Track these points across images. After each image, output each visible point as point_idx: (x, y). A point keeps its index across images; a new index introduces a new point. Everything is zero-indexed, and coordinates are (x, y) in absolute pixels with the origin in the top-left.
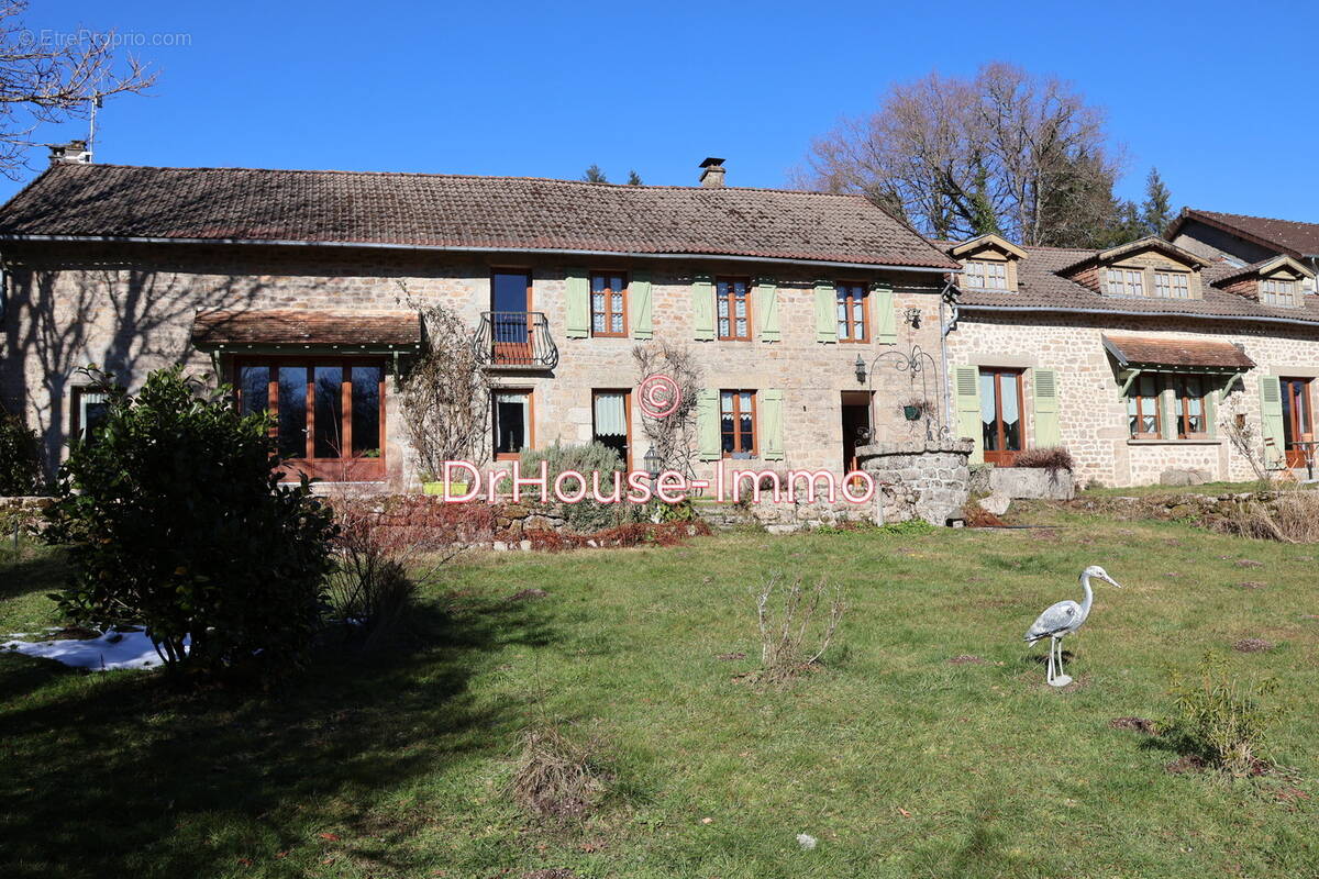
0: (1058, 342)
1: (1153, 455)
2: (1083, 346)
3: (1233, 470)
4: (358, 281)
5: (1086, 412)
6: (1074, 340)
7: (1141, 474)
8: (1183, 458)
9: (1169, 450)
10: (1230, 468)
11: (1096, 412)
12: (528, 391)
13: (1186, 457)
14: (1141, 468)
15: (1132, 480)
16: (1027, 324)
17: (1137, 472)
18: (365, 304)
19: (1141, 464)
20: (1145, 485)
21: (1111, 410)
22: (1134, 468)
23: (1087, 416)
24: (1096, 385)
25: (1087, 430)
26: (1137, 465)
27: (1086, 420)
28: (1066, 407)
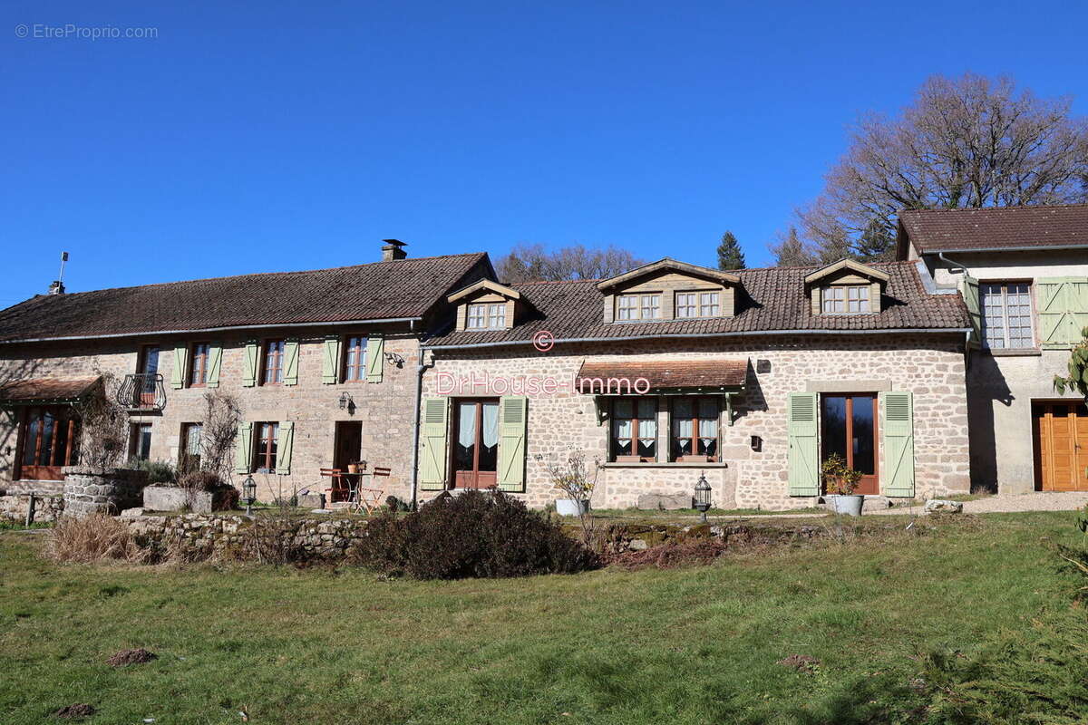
0: (535, 372)
1: (636, 478)
2: (563, 374)
3: (743, 496)
4: (77, 359)
5: (559, 436)
6: (554, 368)
7: (619, 496)
8: (673, 482)
9: (657, 473)
10: (737, 493)
11: (571, 436)
12: (150, 425)
13: (677, 481)
14: (620, 491)
15: (608, 502)
16: (505, 357)
17: (614, 495)
18: (80, 373)
19: (620, 486)
20: (623, 508)
21: (588, 433)
22: (611, 491)
23: (559, 440)
24: (573, 411)
25: (559, 453)
26: (614, 487)
27: (558, 443)
28: (539, 431)
